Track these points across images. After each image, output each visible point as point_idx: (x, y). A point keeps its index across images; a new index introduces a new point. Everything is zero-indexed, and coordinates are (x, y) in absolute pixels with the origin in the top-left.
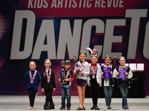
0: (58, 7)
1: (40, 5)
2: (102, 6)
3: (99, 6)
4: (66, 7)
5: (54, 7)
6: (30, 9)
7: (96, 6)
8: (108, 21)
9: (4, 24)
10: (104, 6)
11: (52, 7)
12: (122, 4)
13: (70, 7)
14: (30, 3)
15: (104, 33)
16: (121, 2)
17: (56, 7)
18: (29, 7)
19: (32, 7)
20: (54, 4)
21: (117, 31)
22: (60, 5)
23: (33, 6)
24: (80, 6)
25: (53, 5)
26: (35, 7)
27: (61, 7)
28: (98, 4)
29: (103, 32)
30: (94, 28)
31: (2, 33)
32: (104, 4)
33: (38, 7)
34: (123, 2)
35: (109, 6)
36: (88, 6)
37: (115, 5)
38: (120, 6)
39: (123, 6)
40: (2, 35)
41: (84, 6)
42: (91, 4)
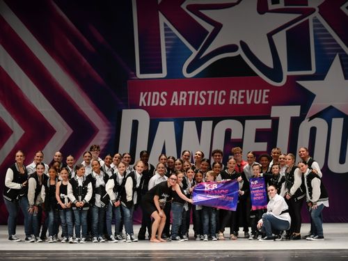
0: (180, 104)
1: (155, 102)
2: (240, 103)
3: (235, 103)
4: (190, 104)
5: (174, 104)
6: (143, 107)
7: (231, 103)
8: (247, 122)
9: (107, 128)
10: (242, 103)
11: (172, 104)
12: (266, 99)
13: (196, 104)
14: (142, 99)
15: (243, 139)
16: (265, 96)
17: (177, 104)
18: (140, 105)
19: (145, 105)
20: (174, 100)
21: (260, 135)
22: (183, 101)
23: (147, 103)
24: (209, 103)
25: (173, 102)
26: (149, 105)
27: (185, 104)
28: (233, 100)
29: (241, 137)
30: (228, 132)
31: (104, 141)
32: (242, 100)
33: (153, 104)
34: (267, 96)
35: (249, 102)
36: (220, 103)
37: (257, 100)
38: (264, 102)
39: (267, 102)
40: (105, 143)
41: (215, 103)
42: (224, 100)
